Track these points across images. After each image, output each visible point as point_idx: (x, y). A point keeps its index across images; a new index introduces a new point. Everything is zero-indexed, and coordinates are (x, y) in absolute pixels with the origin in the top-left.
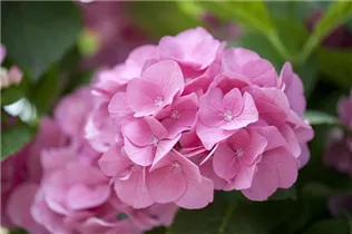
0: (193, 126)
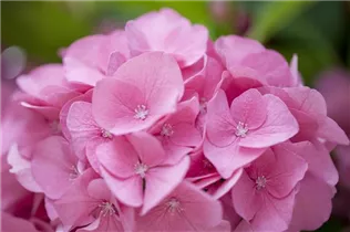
0: (198, 146)
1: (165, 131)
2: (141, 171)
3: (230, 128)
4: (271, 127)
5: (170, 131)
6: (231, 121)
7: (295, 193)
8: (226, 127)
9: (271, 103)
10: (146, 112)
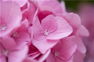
1: (15, 35)
2: (6, 53)
3: (42, 32)
4: (60, 31)
5: (17, 35)
6: (42, 29)
7: (72, 58)
8: (40, 32)
9: (59, 20)
10: (6, 27)
